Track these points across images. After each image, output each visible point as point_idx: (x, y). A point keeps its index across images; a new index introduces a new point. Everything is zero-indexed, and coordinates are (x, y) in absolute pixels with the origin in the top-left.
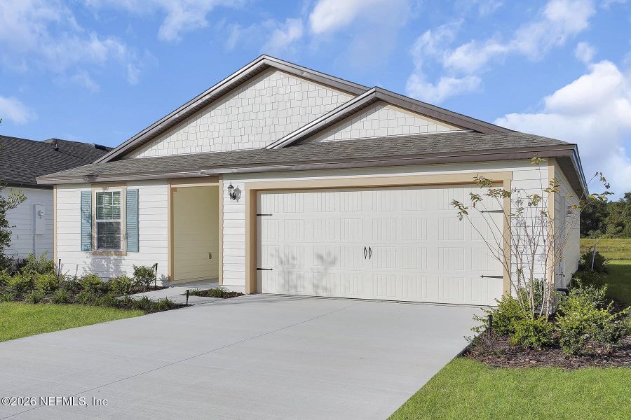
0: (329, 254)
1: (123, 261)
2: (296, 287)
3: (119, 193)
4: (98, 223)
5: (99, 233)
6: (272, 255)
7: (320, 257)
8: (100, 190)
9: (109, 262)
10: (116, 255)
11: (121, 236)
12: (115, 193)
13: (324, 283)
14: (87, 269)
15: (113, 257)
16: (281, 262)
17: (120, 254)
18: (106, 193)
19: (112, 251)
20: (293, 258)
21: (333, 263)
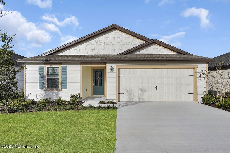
0: (144, 89)
1: (60, 93)
2: (132, 99)
3: (58, 67)
4: (48, 79)
5: (48, 82)
6: (124, 89)
7: (141, 90)
8: (49, 66)
9: (53, 93)
10: (57, 90)
11: (59, 83)
12: (56, 67)
13: (142, 98)
14: (42, 96)
15: (55, 91)
16: (128, 91)
17: (59, 90)
18: (51, 67)
19: (55, 89)
20: (132, 90)
21: (145, 91)
